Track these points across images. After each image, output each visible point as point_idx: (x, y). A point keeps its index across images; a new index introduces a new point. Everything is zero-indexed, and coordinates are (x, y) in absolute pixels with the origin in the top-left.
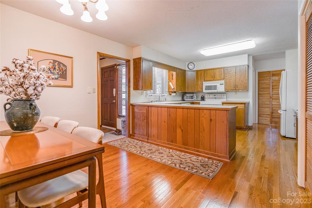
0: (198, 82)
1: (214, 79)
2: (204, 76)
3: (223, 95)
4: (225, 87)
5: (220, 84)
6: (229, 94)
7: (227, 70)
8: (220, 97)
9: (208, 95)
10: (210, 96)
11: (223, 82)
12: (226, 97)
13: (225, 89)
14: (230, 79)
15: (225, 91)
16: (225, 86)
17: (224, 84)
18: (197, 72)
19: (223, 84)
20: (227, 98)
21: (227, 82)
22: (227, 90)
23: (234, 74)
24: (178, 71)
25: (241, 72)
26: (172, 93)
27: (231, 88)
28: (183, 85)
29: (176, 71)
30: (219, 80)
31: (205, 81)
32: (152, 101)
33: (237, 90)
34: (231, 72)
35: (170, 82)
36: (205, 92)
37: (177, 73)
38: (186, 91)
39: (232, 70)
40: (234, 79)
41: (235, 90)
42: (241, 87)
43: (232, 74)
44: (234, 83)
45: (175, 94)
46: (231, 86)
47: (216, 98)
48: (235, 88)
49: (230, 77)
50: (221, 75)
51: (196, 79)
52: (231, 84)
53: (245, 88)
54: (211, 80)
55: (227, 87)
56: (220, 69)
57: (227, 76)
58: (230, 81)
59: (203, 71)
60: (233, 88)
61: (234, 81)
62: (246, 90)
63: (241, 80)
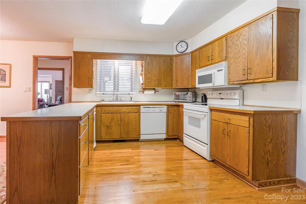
2: (199, 60)
3: (233, 92)
4: (228, 76)
5: (218, 71)
7: (231, 39)
8: (228, 97)
9: (210, 93)
10: (214, 94)
11: (223, 65)
12: (237, 98)
13: (229, 80)
14: (236, 56)
15: (229, 84)
17: (223, 68)
18: (192, 52)
19: (222, 70)
20: (243, 99)
21: (232, 65)
22: (231, 81)
23: (244, 44)
24: (149, 59)
25: (259, 33)
26: (145, 91)
27: (239, 77)
28: (164, 78)
29: (145, 59)
30: (219, 62)
31: (200, 68)
32: (103, 100)
33: (251, 81)
34: (239, 41)
35: (141, 75)
36: (200, 88)
37: (148, 62)
38: (173, 87)
39: (240, 36)
40: (244, 55)
41: (247, 81)
42: (259, 73)
43: (242, 44)
44: (244, 64)
45: (153, 92)
46: (239, 72)
47: (222, 99)
48: (245, 75)
49: (237, 53)
50: (222, 51)
51: (190, 66)
52: (239, 67)
53: (268, 73)
54: (207, 65)
55: (231, 75)
56: (220, 40)
57: (232, 52)
58: (236, 62)
59: (198, 50)
60: (243, 77)
61: (244, 58)
62: (271, 80)
63: (259, 54)
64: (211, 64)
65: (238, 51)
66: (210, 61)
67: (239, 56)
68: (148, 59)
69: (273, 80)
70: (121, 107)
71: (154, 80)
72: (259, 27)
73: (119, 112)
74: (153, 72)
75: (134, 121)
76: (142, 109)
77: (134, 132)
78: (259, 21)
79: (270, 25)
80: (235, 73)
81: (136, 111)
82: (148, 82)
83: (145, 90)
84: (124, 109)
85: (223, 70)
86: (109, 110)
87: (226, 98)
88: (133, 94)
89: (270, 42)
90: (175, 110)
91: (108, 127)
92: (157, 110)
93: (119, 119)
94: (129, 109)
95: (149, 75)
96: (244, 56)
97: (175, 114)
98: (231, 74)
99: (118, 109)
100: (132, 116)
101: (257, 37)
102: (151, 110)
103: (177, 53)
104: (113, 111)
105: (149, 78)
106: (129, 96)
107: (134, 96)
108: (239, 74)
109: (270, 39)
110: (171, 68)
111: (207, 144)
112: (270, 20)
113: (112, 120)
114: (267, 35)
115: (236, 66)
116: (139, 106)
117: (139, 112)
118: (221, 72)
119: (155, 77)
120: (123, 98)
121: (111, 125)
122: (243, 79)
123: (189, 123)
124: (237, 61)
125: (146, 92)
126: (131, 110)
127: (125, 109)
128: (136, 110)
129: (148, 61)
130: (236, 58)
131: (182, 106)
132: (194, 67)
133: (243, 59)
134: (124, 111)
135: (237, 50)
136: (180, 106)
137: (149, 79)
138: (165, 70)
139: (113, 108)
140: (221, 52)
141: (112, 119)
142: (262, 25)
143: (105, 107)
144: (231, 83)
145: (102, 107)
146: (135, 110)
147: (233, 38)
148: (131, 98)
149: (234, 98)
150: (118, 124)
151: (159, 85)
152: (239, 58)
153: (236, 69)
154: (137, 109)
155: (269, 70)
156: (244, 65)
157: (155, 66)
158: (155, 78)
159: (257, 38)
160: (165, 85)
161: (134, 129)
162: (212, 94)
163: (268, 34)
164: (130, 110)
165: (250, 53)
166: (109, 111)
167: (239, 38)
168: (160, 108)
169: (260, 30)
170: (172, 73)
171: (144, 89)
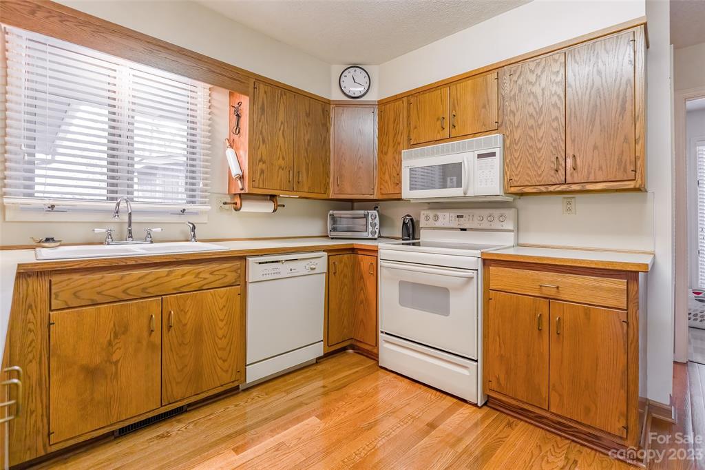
0: (386, 154)
1: (451, 131)
2: (409, 124)
3: (496, 213)
4: (504, 173)
5: (480, 156)
6: (533, 209)
7: (515, 78)
8: (485, 225)
9: (431, 213)
10: (441, 219)
11: (495, 142)
12: (511, 228)
13: (508, 181)
14: (531, 122)
15: (507, 193)
16: (506, 164)
17: (498, 151)
18: (382, 104)
19: (493, 154)
20: (518, 229)
21: (516, 144)
22: (515, 184)
23: (553, 95)
24: (265, 92)
25: (599, 72)
26: (244, 203)
27: (540, 175)
28: (307, 164)
29: (251, 90)
30: (474, 135)
31: (413, 146)
32: (47, 240)
33: (575, 187)
34: (540, 85)
35: (231, 146)
36: (412, 201)
37: (260, 103)
38: (328, 195)
39: (542, 73)
40: (553, 120)
41: (564, 187)
42: (600, 168)
43: (547, 93)
44: (554, 144)
45: (268, 207)
46: (539, 164)
47: (465, 230)
48: (559, 172)
49: (534, 113)
50: (484, 107)
51: (376, 140)
52: (539, 150)
53: (625, 170)
54: (436, 141)
55: (514, 169)
56: (479, 79)
57: (517, 111)
58: (531, 138)
59: (405, 99)
60: (552, 176)
61: (556, 130)
62: (632, 187)
63: (598, 122)
64: (450, 138)
65: (537, 110)
66: (447, 129)
67: (540, 122)
68: (262, 91)
69: (637, 187)
70: (165, 270)
71: (280, 167)
72: (597, 58)
73: (153, 291)
74: (278, 139)
75: (222, 320)
76: (255, 270)
77: (224, 361)
78: (599, 45)
79: (627, 55)
80: (529, 165)
81: (231, 277)
82: (262, 172)
83: (246, 199)
84: (181, 276)
85: (497, 154)
86: (98, 289)
87: (480, 227)
88: (196, 214)
89: (627, 95)
90: (345, 264)
91: (92, 373)
92: (301, 267)
93: (156, 324)
94: (201, 276)
95: (262, 147)
96: (555, 124)
97: (345, 276)
98: (517, 168)
99: (151, 277)
100: (216, 300)
101: (593, 80)
102: (284, 269)
103: (340, 97)
104: (124, 291)
105: (264, 158)
106: (184, 219)
107: (204, 219)
108: (539, 168)
109: (629, 88)
110: (325, 138)
111: (477, 361)
112: (628, 43)
113: (116, 336)
114: (621, 79)
115: (531, 147)
116: (242, 258)
117: (241, 283)
118: (490, 159)
119: (283, 159)
120: (156, 230)
121: (115, 358)
122: (554, 180)
123: (403, 302)
124: (532, 135)
125: (249, 207)
126: (211, 278)
127: (183, 276)
128: (229, 274)
129: (261, 100)
130: (532, 127)
131: (374, 252)
132: (391, 144)
133: (552, 131)
134: (177, 282)
135: (535, 108)
136: (359, 252)
137: (264, 163)
138: (309, 141)
139: (122, 278)
140: (483, 110)
141: (121, 330)
142: (607, 52)
143: (76, 276)
144: (513, 190)
145: (55, 279)
146: (226, 276)
147: (519, 77)
148: (194, 227)
149: (502, 228)
150: (151, 346)
151: (293, 186)
152: (540, 128)
153: (530, 154)
154: (235, 271)
155: (628, 161)
156: (555, 147)
157: (282, 123)
158: (281, 162)
159: (593, 83)
160: (309, 188)
161: (224, 349)
162: (436, 218)
163: (622, 75)
164: (207, 276)
165: (573, 118)
166: (99, 293)
167: (538, 77)
168: (308, 261)
169: (600, 64)
170: (326, 152)
171: (242, 196)
